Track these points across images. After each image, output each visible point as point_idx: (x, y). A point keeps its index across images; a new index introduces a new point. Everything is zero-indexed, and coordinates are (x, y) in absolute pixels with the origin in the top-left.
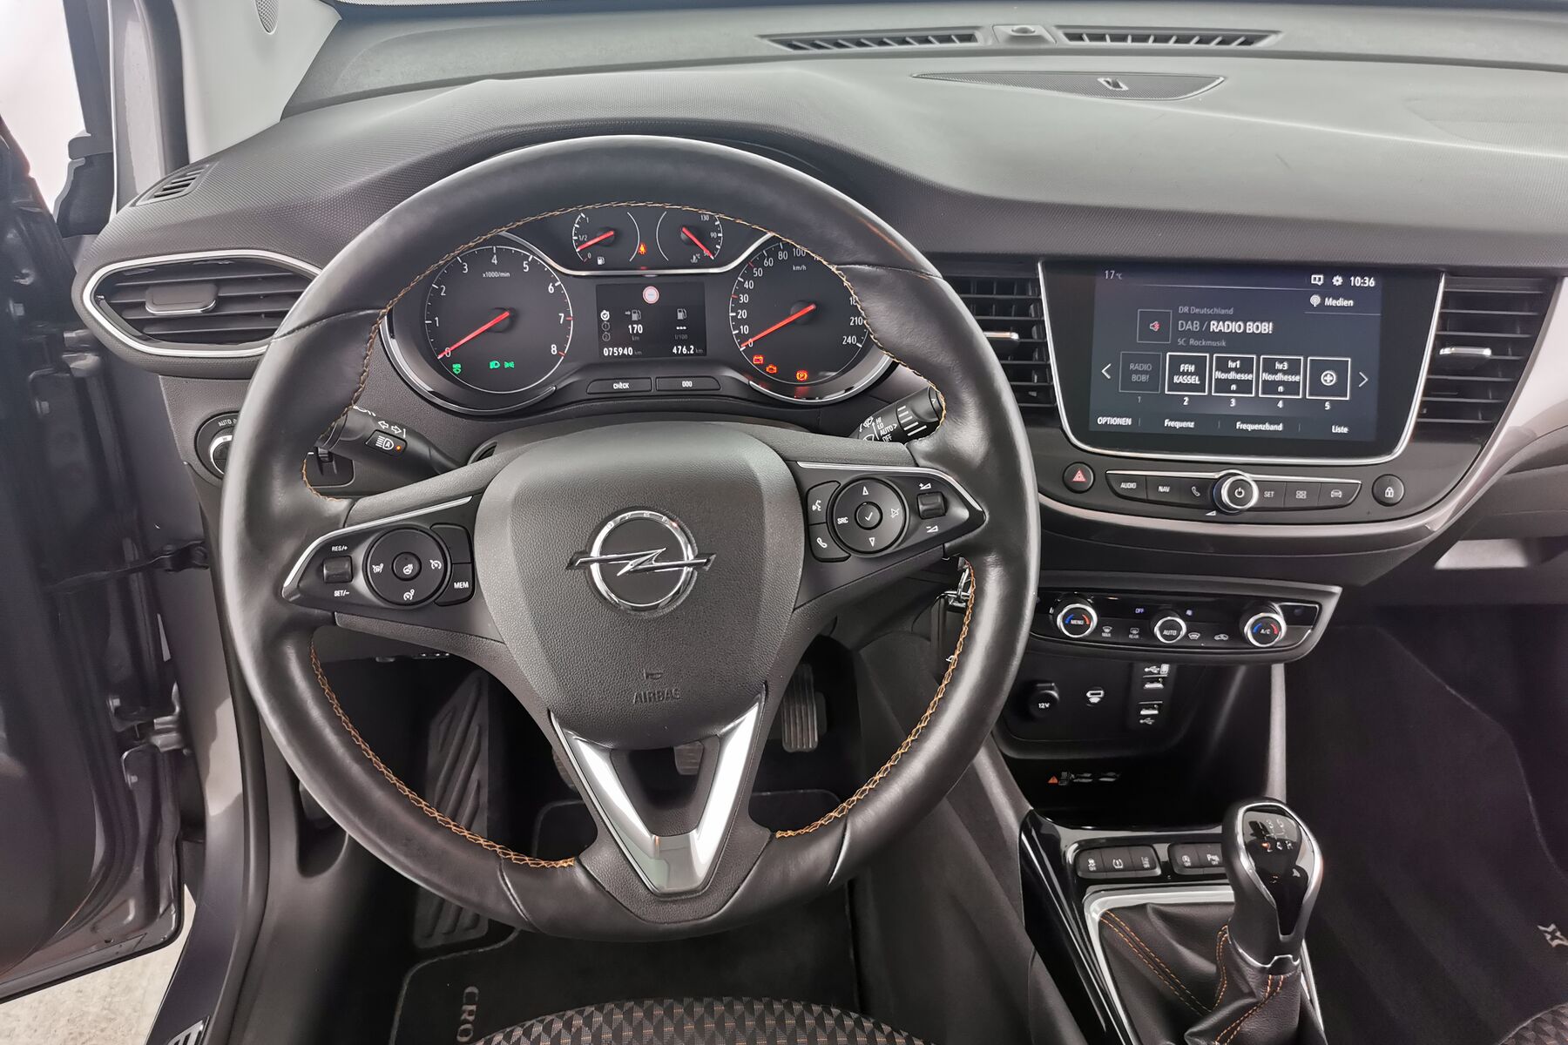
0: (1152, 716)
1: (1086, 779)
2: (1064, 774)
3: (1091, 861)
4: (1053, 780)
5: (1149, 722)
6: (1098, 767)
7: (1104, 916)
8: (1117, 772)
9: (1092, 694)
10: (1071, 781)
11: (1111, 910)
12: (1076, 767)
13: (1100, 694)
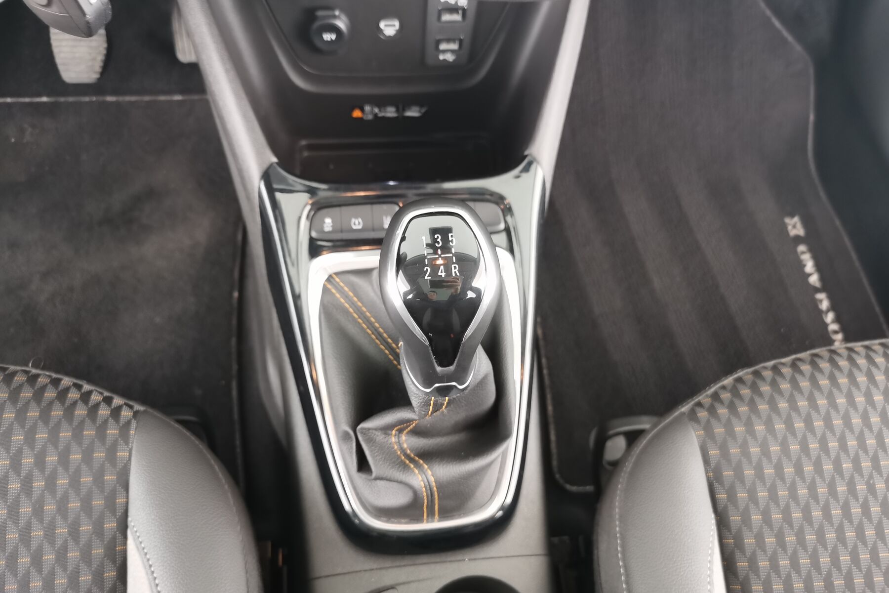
0: (452, 51)
1: (390, 112)
2: (367, 108)
3: (328, 221)
4: (357, 114)
5: (450, 57)
6: (402, 102)
7: (330, 279)
8: (421, 105)
9: (386, 26)
10: (376, 115)
11: (337, 274)
12: (381, 101)
13: (394, 26)
